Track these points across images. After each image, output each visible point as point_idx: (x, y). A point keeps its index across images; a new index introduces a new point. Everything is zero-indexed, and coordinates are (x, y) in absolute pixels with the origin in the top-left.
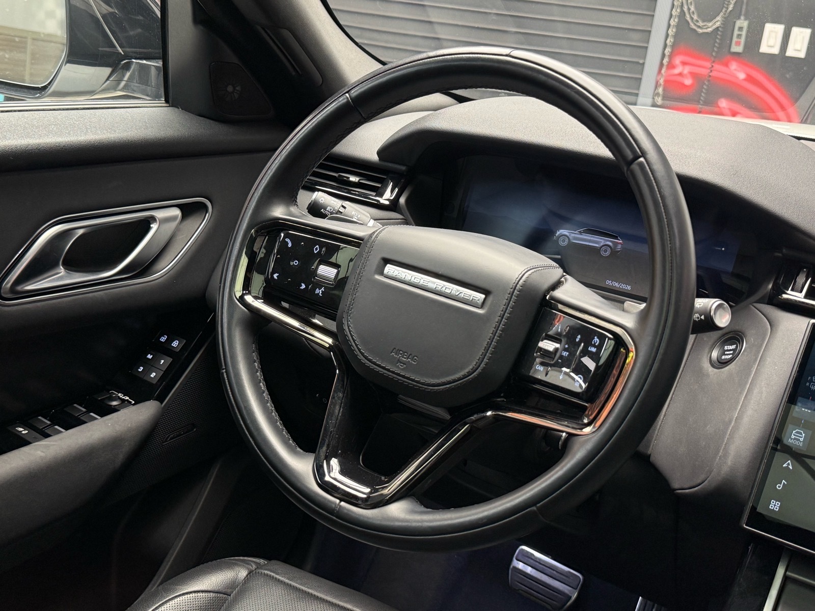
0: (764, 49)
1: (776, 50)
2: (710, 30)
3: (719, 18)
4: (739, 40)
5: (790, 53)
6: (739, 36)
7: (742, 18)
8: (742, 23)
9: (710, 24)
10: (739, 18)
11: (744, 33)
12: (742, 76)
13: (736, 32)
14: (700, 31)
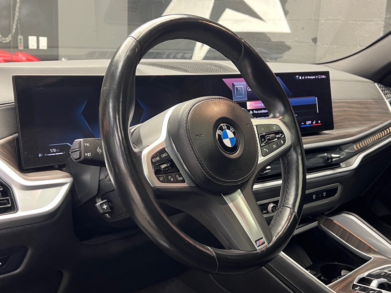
0: (31, 47)
1: (35, 47)
2: (8, 41)
3: (10, 36)
4: (21, 45)
5: (41, 47)
6: (21, 43)
7: (20, 35)
8: (20, 37)
9: (7, 39)
10: (18, 35)
11: (22, 41)
12: (24, 59)
13: (19, 41)
14: (4, 42)
